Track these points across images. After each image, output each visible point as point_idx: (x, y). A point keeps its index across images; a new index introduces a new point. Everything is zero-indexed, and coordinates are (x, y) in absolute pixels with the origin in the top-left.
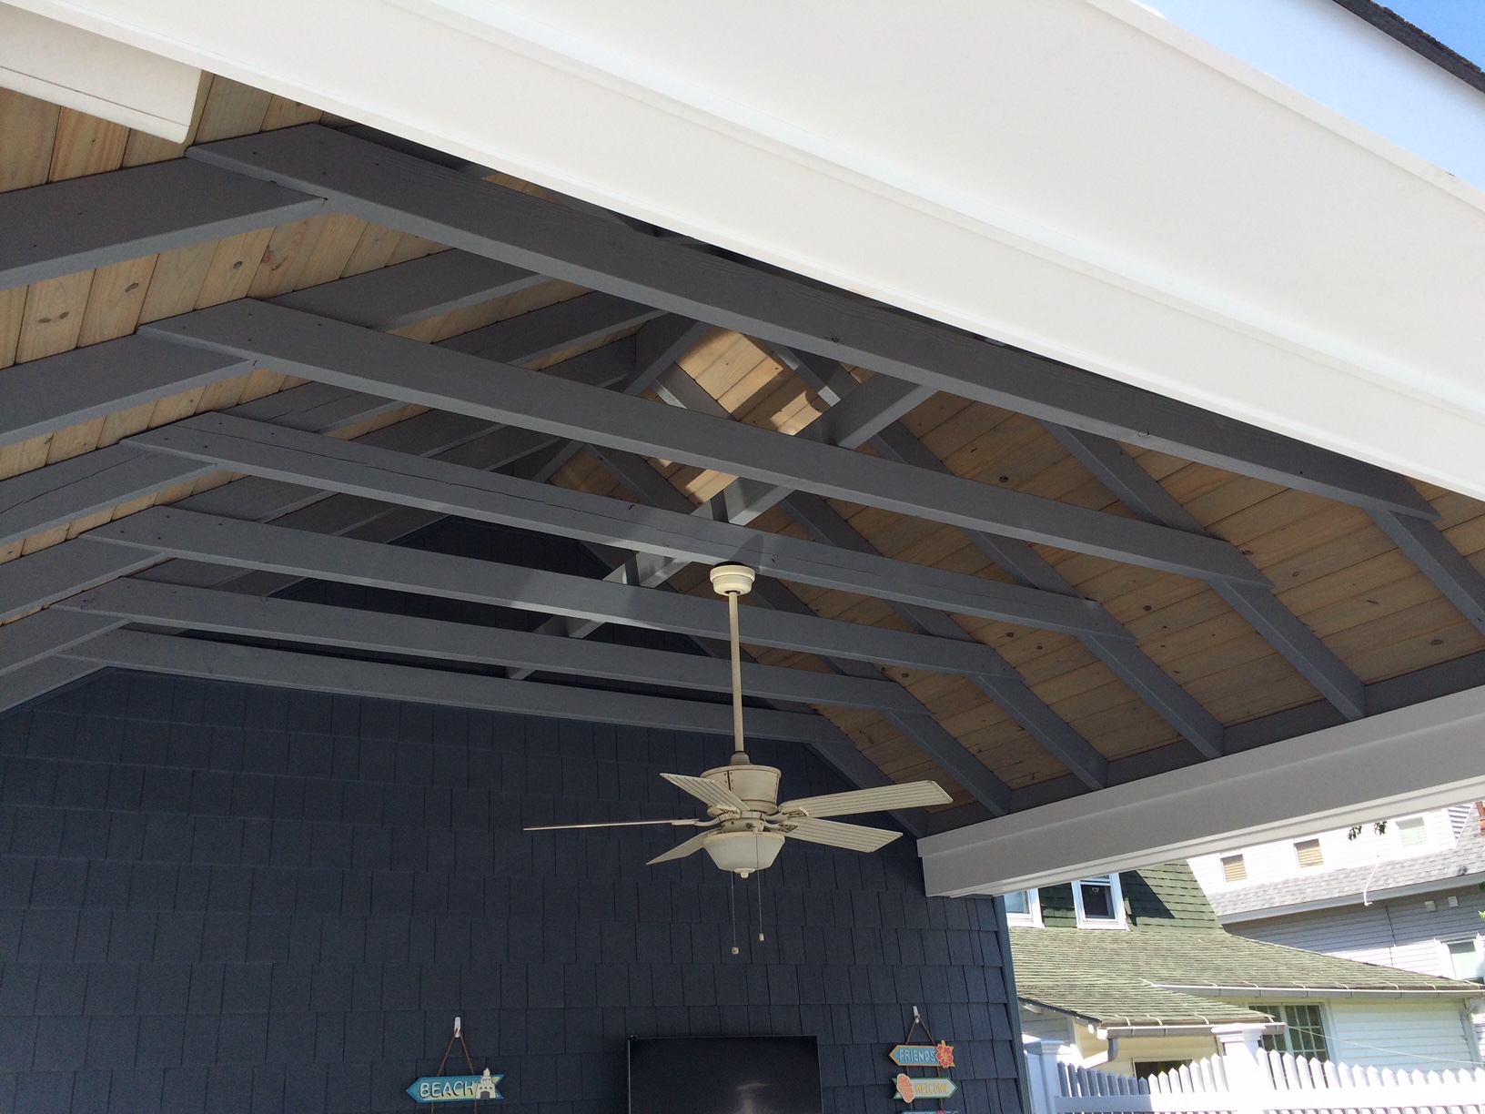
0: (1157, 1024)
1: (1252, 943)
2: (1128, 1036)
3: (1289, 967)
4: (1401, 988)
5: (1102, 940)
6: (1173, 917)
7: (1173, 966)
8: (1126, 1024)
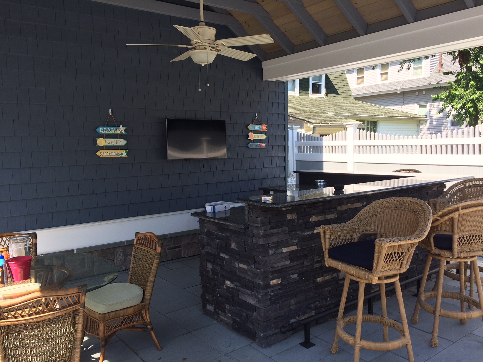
0: (328, 124)
1: (361, 103)
2: (319, 127)
3: (370, 109)
4: (402, 117)
5: (316, 100)
6: (339, 94)
7: (336, 108)
8: (319, 124)
